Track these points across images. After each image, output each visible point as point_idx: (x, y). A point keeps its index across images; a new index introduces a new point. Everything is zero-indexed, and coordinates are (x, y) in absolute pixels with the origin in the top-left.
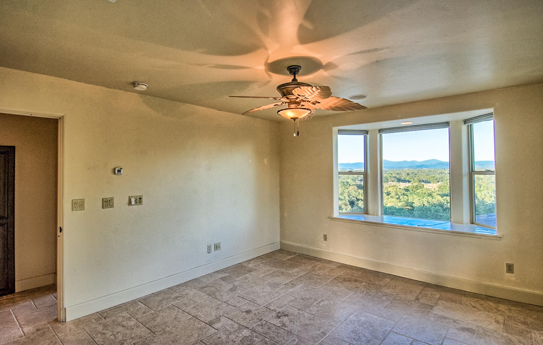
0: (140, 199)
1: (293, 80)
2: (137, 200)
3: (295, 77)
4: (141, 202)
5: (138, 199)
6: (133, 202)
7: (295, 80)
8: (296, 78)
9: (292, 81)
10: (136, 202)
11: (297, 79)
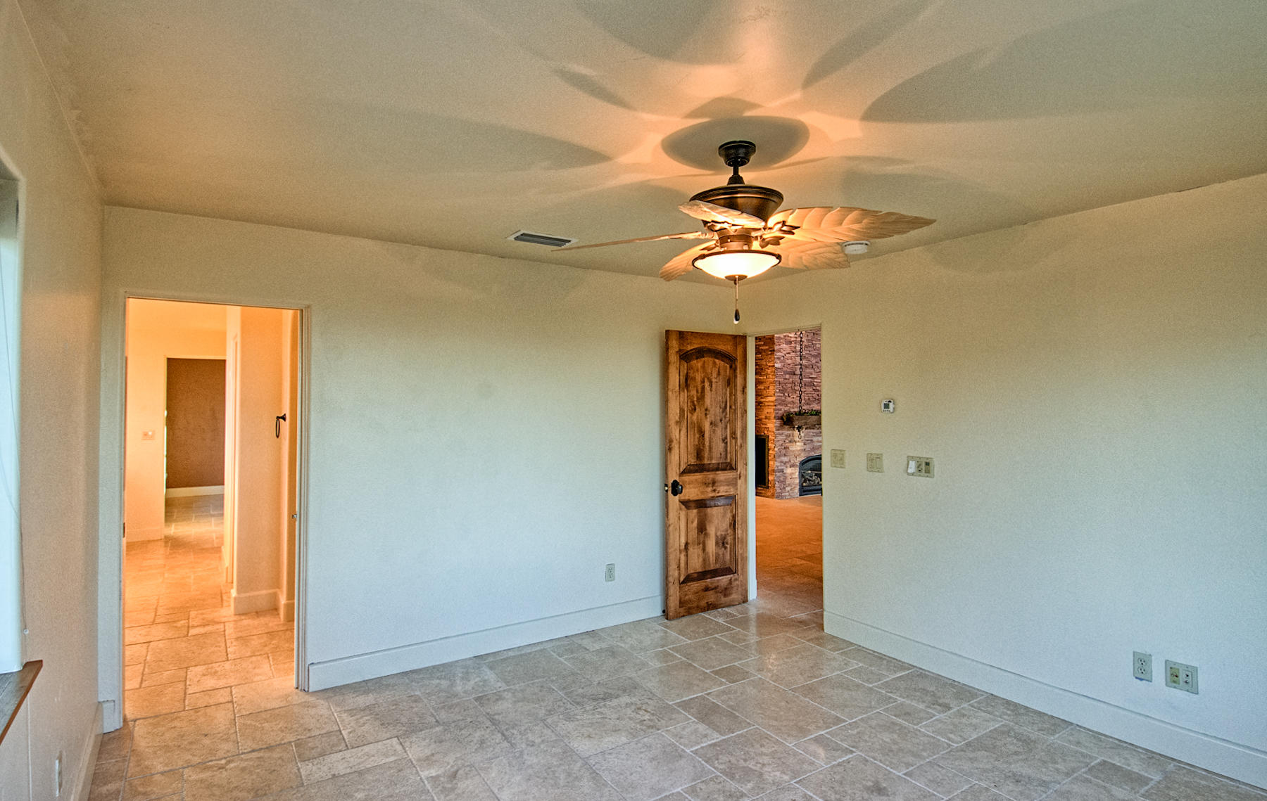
0: (927, 464)
1: (732, 180)
2: (920, 465)
3: (736, 172)
4: (929, 473)
5: (924, 464)
6: (911, 468)
7: (736, 179)
8: (739, 174)
9: (728, 184)
10: (920, 469)
11: (742, 178)
